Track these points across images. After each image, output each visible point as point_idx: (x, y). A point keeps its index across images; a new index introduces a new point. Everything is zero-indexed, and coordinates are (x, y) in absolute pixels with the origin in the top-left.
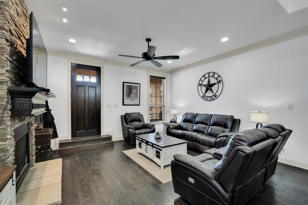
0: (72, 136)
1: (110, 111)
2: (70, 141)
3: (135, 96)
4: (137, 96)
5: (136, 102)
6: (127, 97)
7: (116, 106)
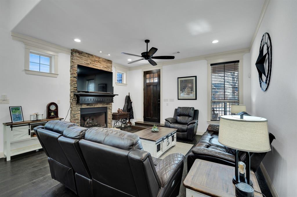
0: (144, 120)
1: (167, 105)
2: (143, 123)
3: (190, 89)
4: (192, 90)
5: (192, 96)
6: (181, 92)
7: (172, 100)
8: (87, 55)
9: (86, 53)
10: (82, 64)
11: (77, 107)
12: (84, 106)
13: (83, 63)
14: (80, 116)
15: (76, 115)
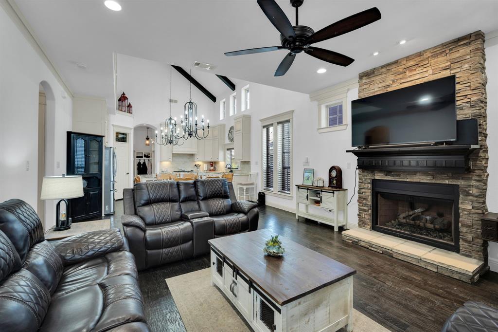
8: (384, 70)
9: (382, 67)
10: (374, 92)
11: (364, 176)
12: (379, 176)
13: (377, 89)
14: (370, 194)
15: (363, 190)
